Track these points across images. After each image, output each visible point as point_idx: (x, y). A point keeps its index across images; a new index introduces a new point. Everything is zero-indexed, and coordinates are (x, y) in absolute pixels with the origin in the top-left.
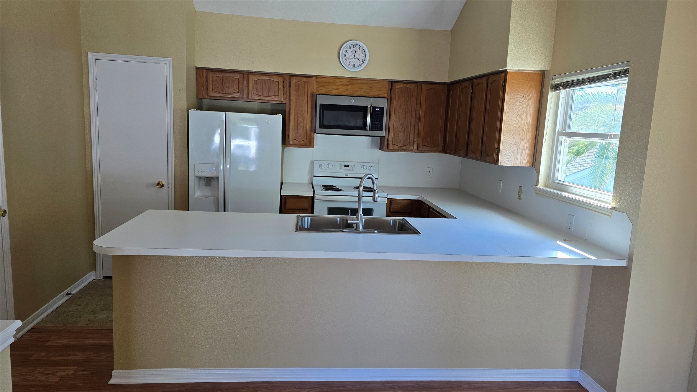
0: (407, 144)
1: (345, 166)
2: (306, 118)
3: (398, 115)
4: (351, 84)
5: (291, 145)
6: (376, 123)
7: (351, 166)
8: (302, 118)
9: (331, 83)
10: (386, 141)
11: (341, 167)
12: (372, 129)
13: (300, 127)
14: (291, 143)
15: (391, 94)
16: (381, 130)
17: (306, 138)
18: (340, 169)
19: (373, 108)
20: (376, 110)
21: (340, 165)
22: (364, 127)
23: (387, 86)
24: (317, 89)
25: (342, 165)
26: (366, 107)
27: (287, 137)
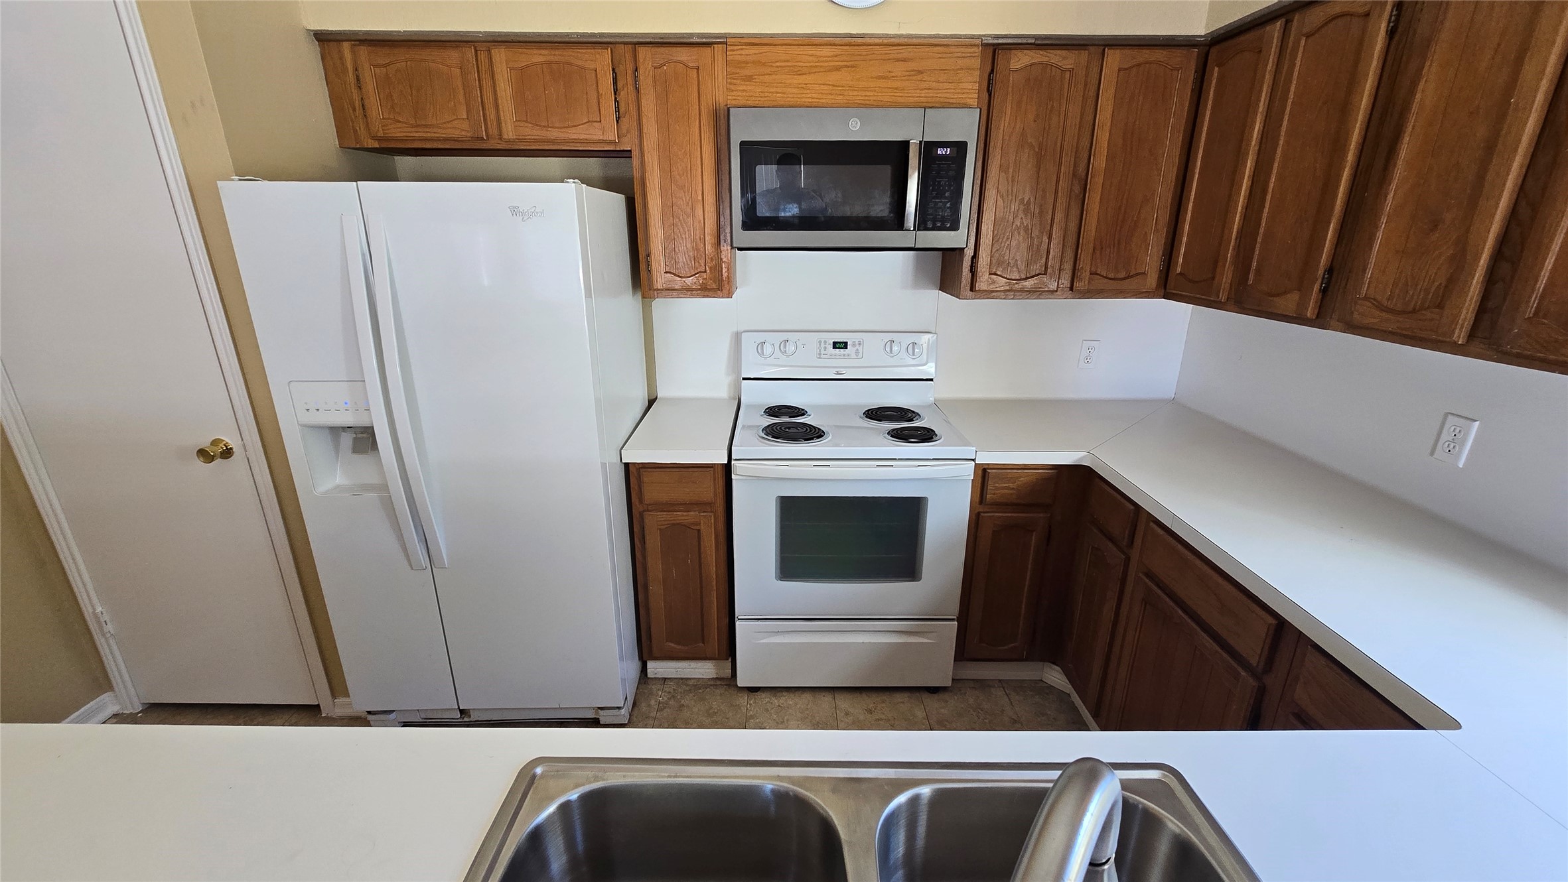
0: (1038, 272)
1: (836, 345)
3: (1011, 170)
4: (848, 64)
5: (658, 290)
6: (936, 203)
7: (854, 345)
8: (688, 198)
9: (778, 64)
10: (969, 263)
11: (822, 350)
12: (922, 223)
13: (681, 230)
14: (658, 285)
15: (990, 96)
16: (955, 227)
17: (703, 264)
18: (820, 354)
19: (928, 147)
20: (939, 152)
21: (820, 342)
22: (897, 222)
23: (977, 63)
24: (732, 91)
25: (825, 342)
26: (905, 145)
27: (643, 266)
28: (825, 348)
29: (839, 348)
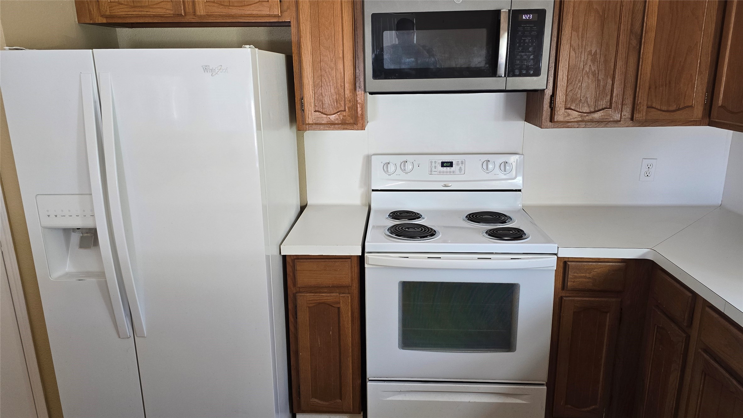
0: (604, 106)
1: (443, 164)
2: (341, 55)
3: (581, 30)
5: (309, 124)
6: (522, 56)
7: (458, 164)
8: (332, 56)
10: (549, 100)
11: (433, 168)
12: (511, 72)
13: (327, 79)
14: (310, 120)
16: (537, 73)
17: (343, 105)
18: (431, 171)
19: (516, 14)
20: (524, 18)
21: (431, 162)
22: (492, 70)
25: (435, 162)
26: (497, 13)
27: (298, 106)
28: (435, 167)
29: (446, 166)
